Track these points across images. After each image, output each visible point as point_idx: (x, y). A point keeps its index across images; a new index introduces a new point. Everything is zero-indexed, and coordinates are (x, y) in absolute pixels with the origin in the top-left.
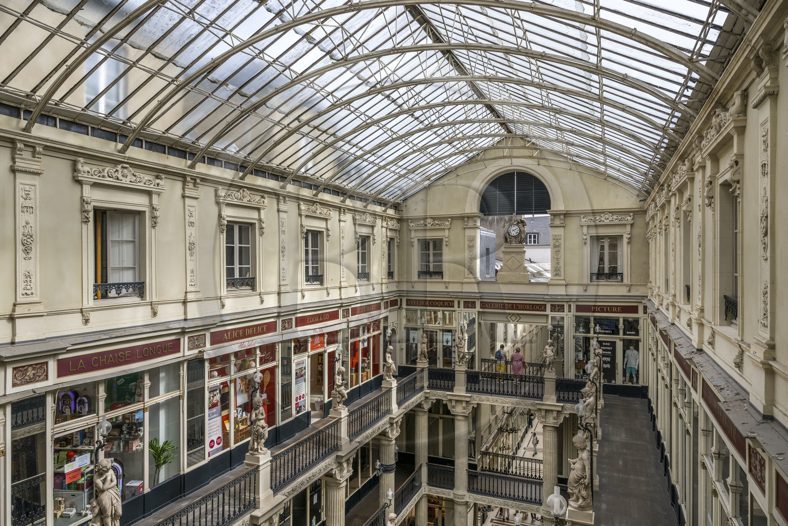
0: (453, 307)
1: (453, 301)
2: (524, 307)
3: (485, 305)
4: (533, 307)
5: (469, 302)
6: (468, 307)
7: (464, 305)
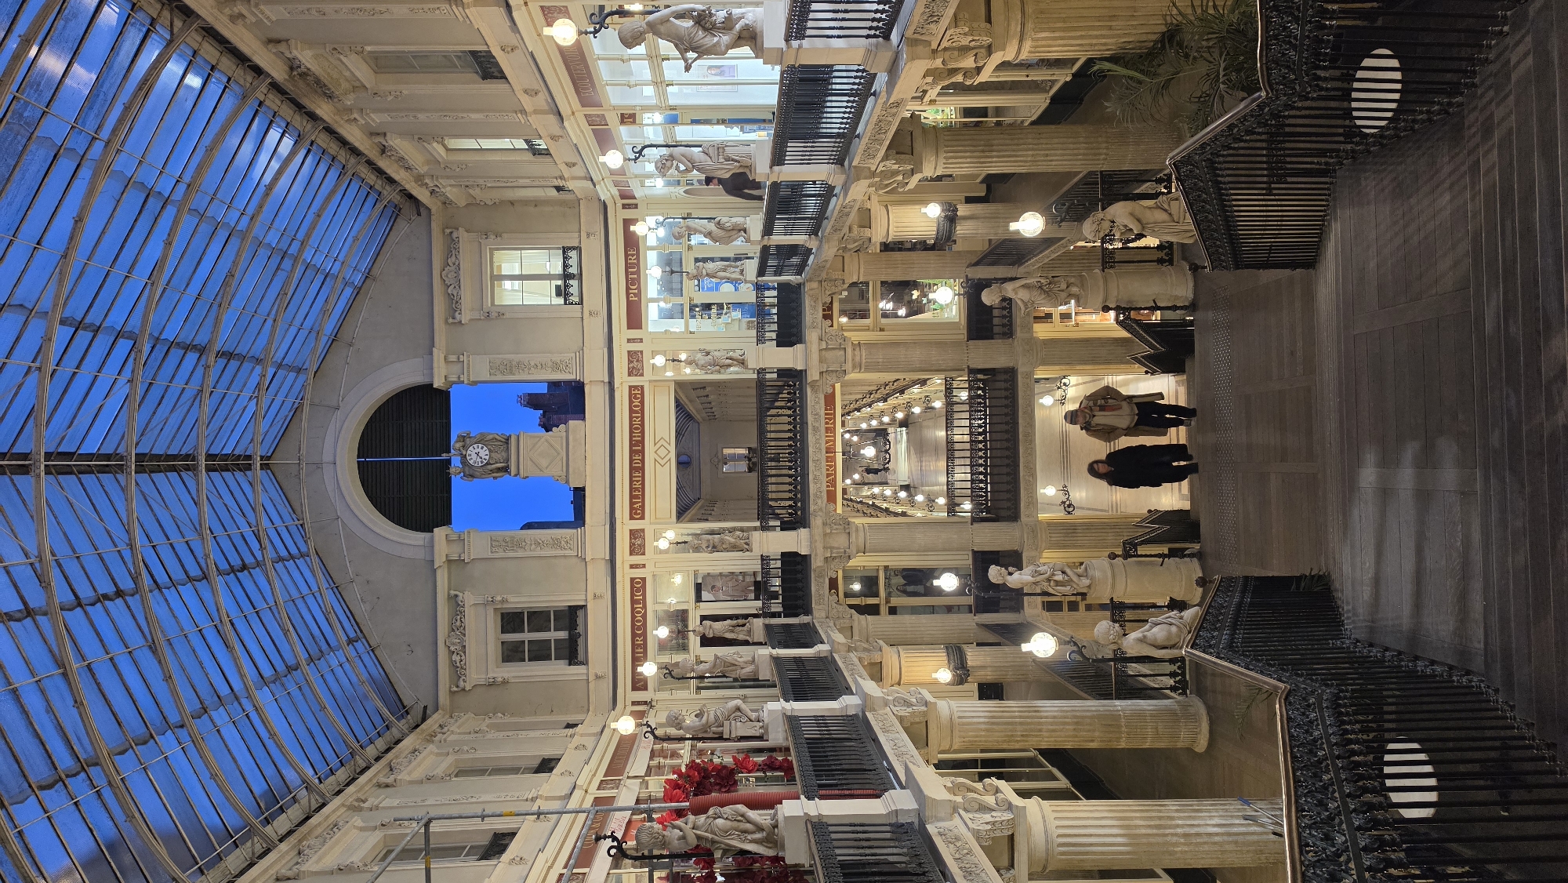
0: (644, 579)
1: (632, 580)
2: (637, 429)
3: (636, 509)
4: (637, 412)
5: (632, 545)
6: (643, 546)
7: (637, 554)
